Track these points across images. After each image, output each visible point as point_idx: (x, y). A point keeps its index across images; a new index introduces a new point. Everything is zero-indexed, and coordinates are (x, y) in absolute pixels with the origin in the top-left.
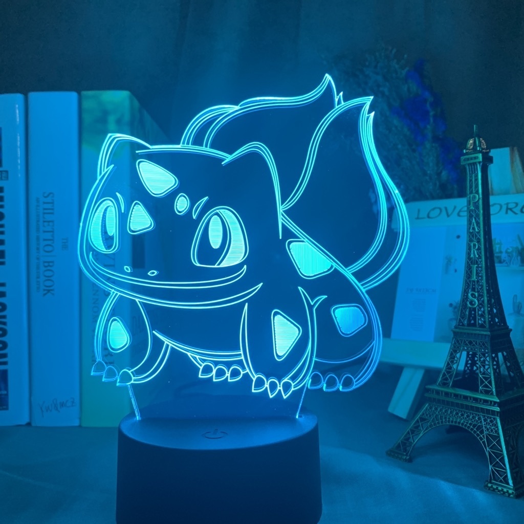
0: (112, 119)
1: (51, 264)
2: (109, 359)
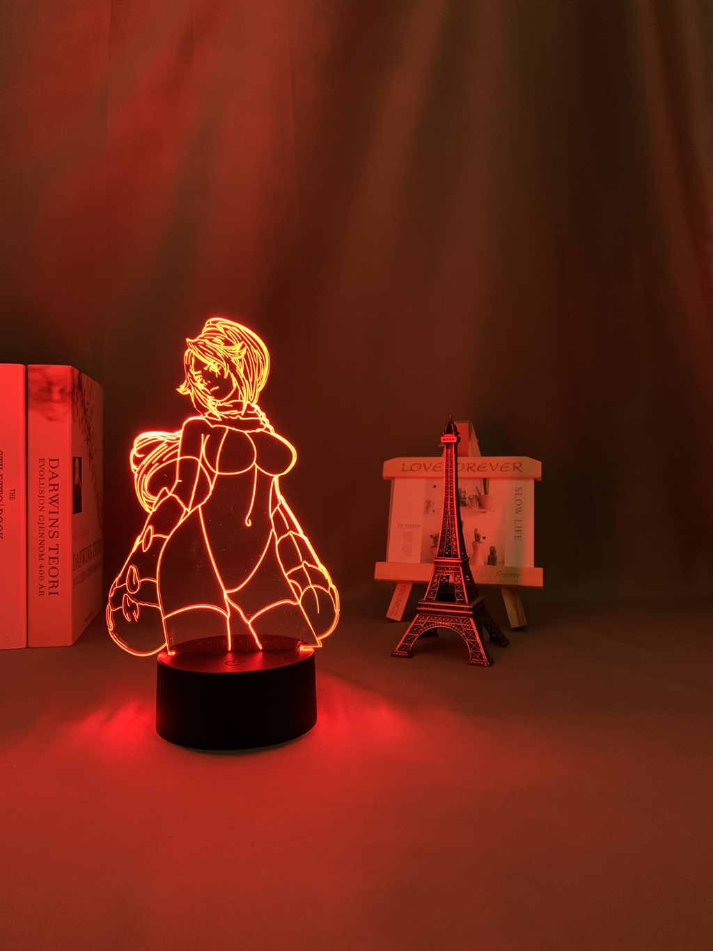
2: (54, 590)
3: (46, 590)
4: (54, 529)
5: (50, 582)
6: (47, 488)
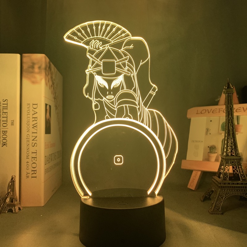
1: (6, 132)
2: (34, 175)
3: (30, 175)
4: (34, 142)
5: (32, 171)
6: (31, 119)
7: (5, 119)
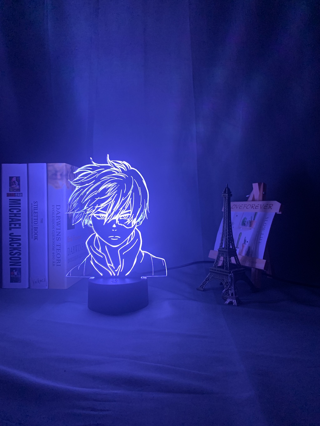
0: (59, 174)
1: (37, 228)
2: (58, 264)
3: (55, 264)
4: (58, 237)
5: (57, 260)
6: (56, 218)
7: (36, 218)
